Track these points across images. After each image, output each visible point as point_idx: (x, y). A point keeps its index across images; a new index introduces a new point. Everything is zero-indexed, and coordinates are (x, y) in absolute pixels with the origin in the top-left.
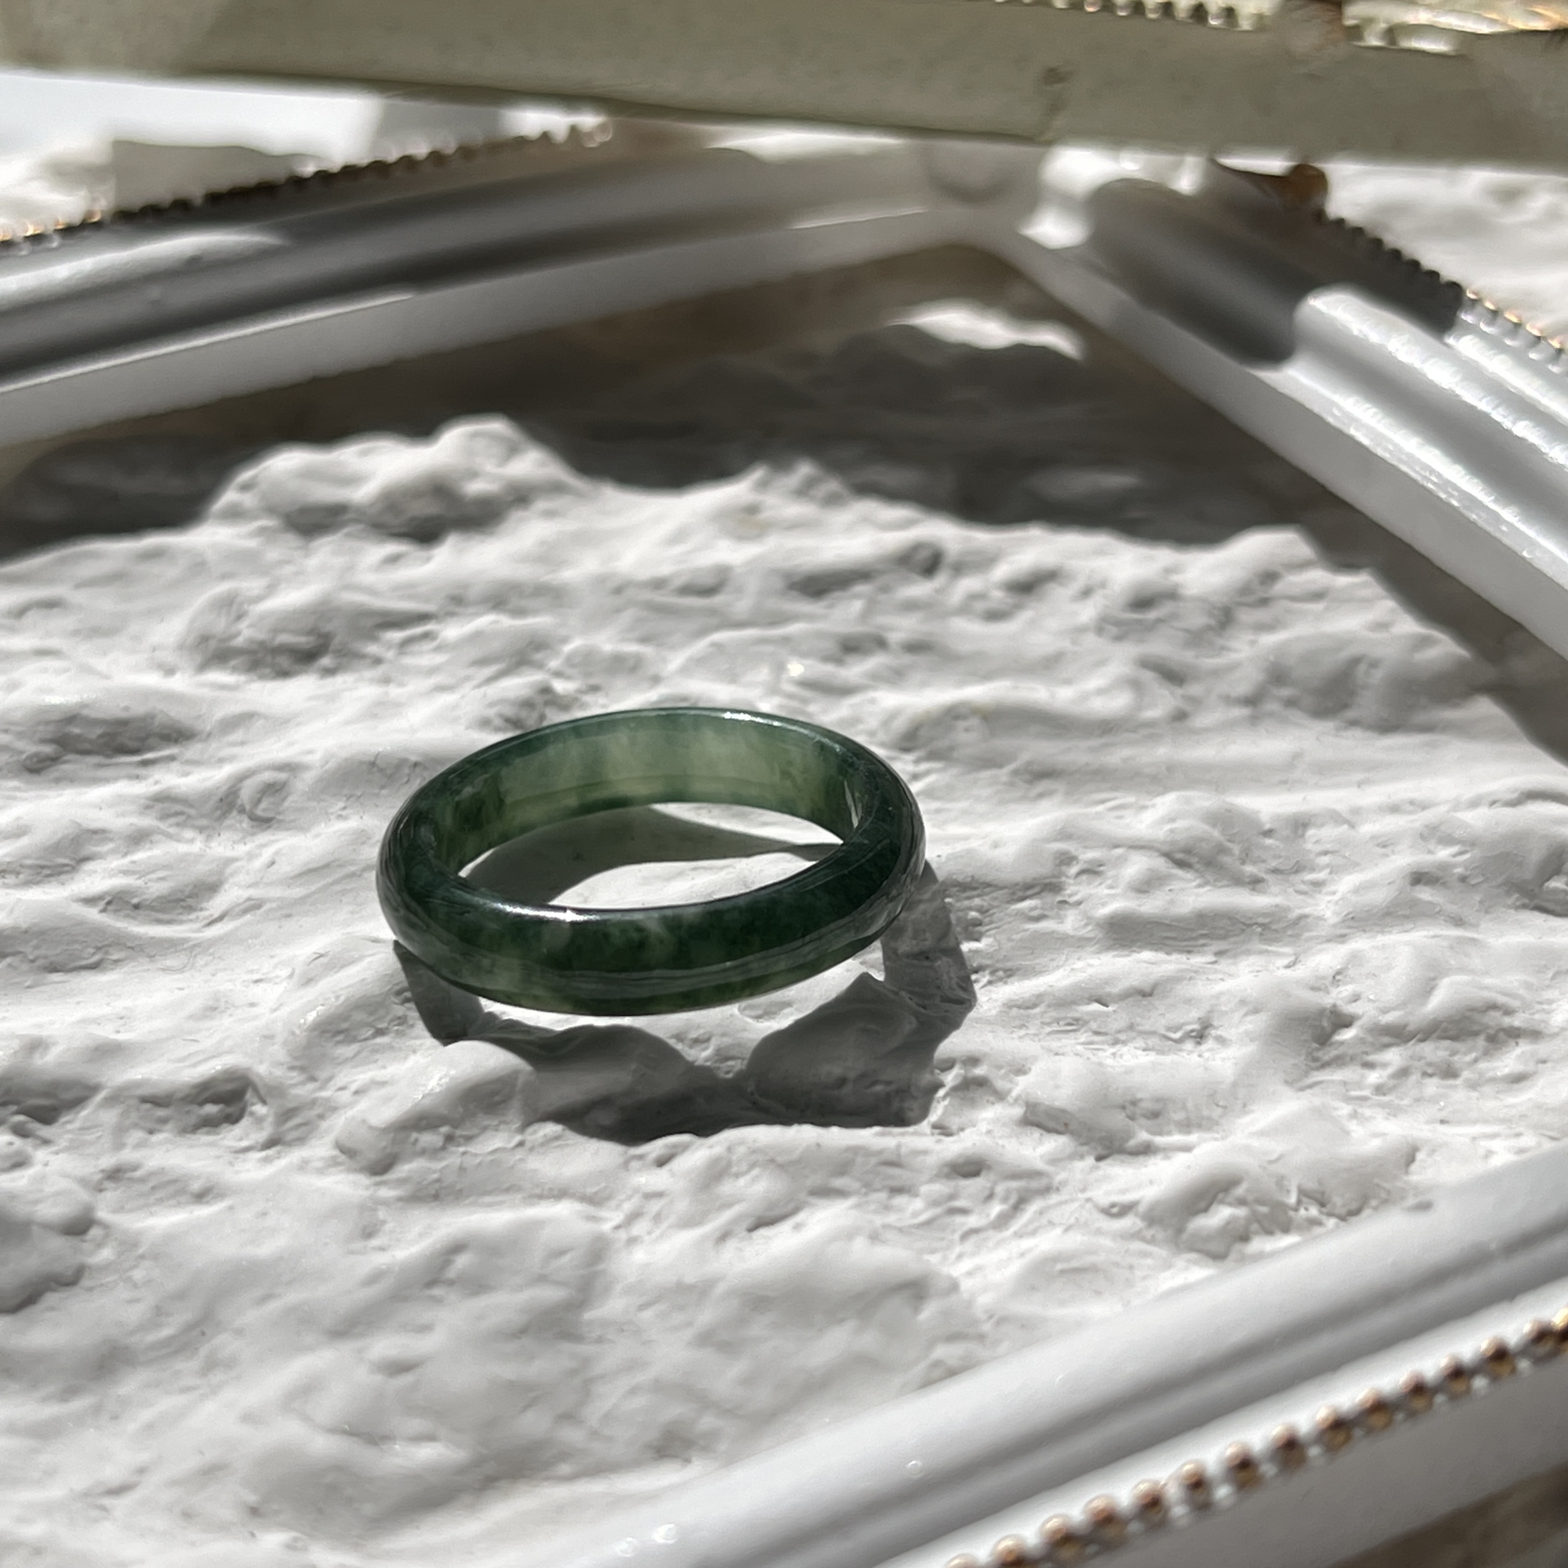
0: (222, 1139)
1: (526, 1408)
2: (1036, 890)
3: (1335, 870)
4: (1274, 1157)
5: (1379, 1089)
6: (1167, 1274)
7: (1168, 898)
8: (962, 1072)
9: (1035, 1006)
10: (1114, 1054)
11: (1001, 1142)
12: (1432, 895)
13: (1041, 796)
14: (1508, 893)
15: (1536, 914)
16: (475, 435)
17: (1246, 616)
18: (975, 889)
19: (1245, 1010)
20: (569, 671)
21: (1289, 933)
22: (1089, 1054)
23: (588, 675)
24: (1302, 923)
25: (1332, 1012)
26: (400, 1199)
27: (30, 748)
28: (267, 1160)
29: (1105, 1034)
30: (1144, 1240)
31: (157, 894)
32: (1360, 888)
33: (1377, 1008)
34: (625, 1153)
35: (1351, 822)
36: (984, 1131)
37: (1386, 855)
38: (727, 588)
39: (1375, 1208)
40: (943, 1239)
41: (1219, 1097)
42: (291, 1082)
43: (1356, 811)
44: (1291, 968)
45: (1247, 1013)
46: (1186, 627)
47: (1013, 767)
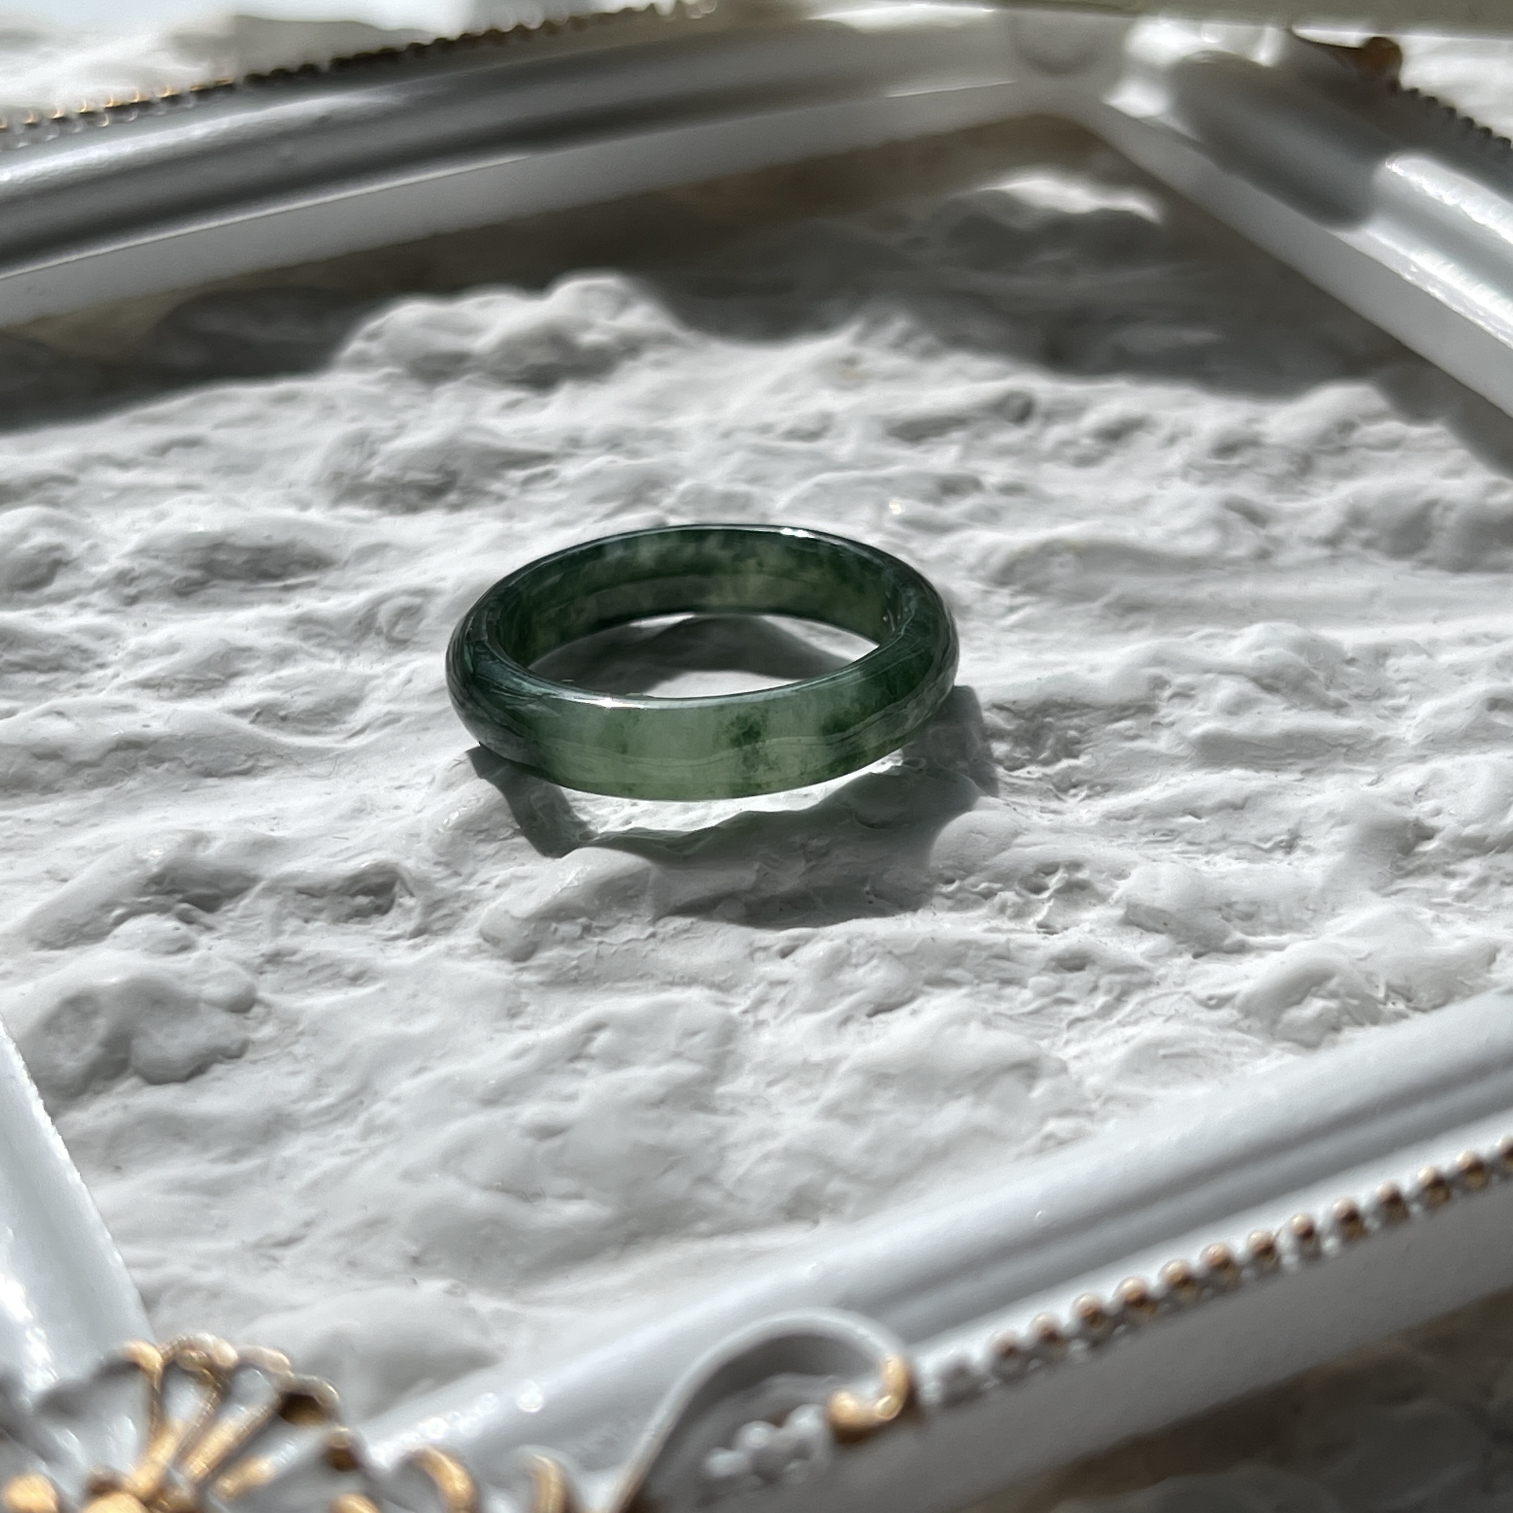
0: (372, 928)
1: (666, 1171)
2: (1132, 711)
3: (1414, 696)
4: (1363, 955)
5: (1460, 897)
6: (1263, 1061)
7: (1257, 720)
8: (1066, 875)
9: (1132, 817)
10: (1207, 862)
11: (1104, 940)
12: (1506, 720)
13: (1131, 628)
16: (587, 290)
17: (1325, 463)
18: (1074, 709)
19: (1332, 822)
20: (684, 509)
21: (1372, 753)
22: (1185, 861)
24: (1384, 745)
25: (1415, 825)
26: (541, 984)
27: (178, 573)
28: (414, 947)
29: (1200, 844)
30: (1241, 1030)
31: (303, 707)
32: (1440, 713)
33: (1458, 822)
34: (750, 944)
35: (1429, 652)
36: (1087, 930)
37: (1463, 683)
38: (830, 434)
39: (1459, 1002)
40: (1051, 1027)
41: (1309, 901)
42: (436, 877)
43: (1434, 643)
44: (1374, 785)
45: (1335, 825)
46: (1269, 472)
47: (1106, 601)
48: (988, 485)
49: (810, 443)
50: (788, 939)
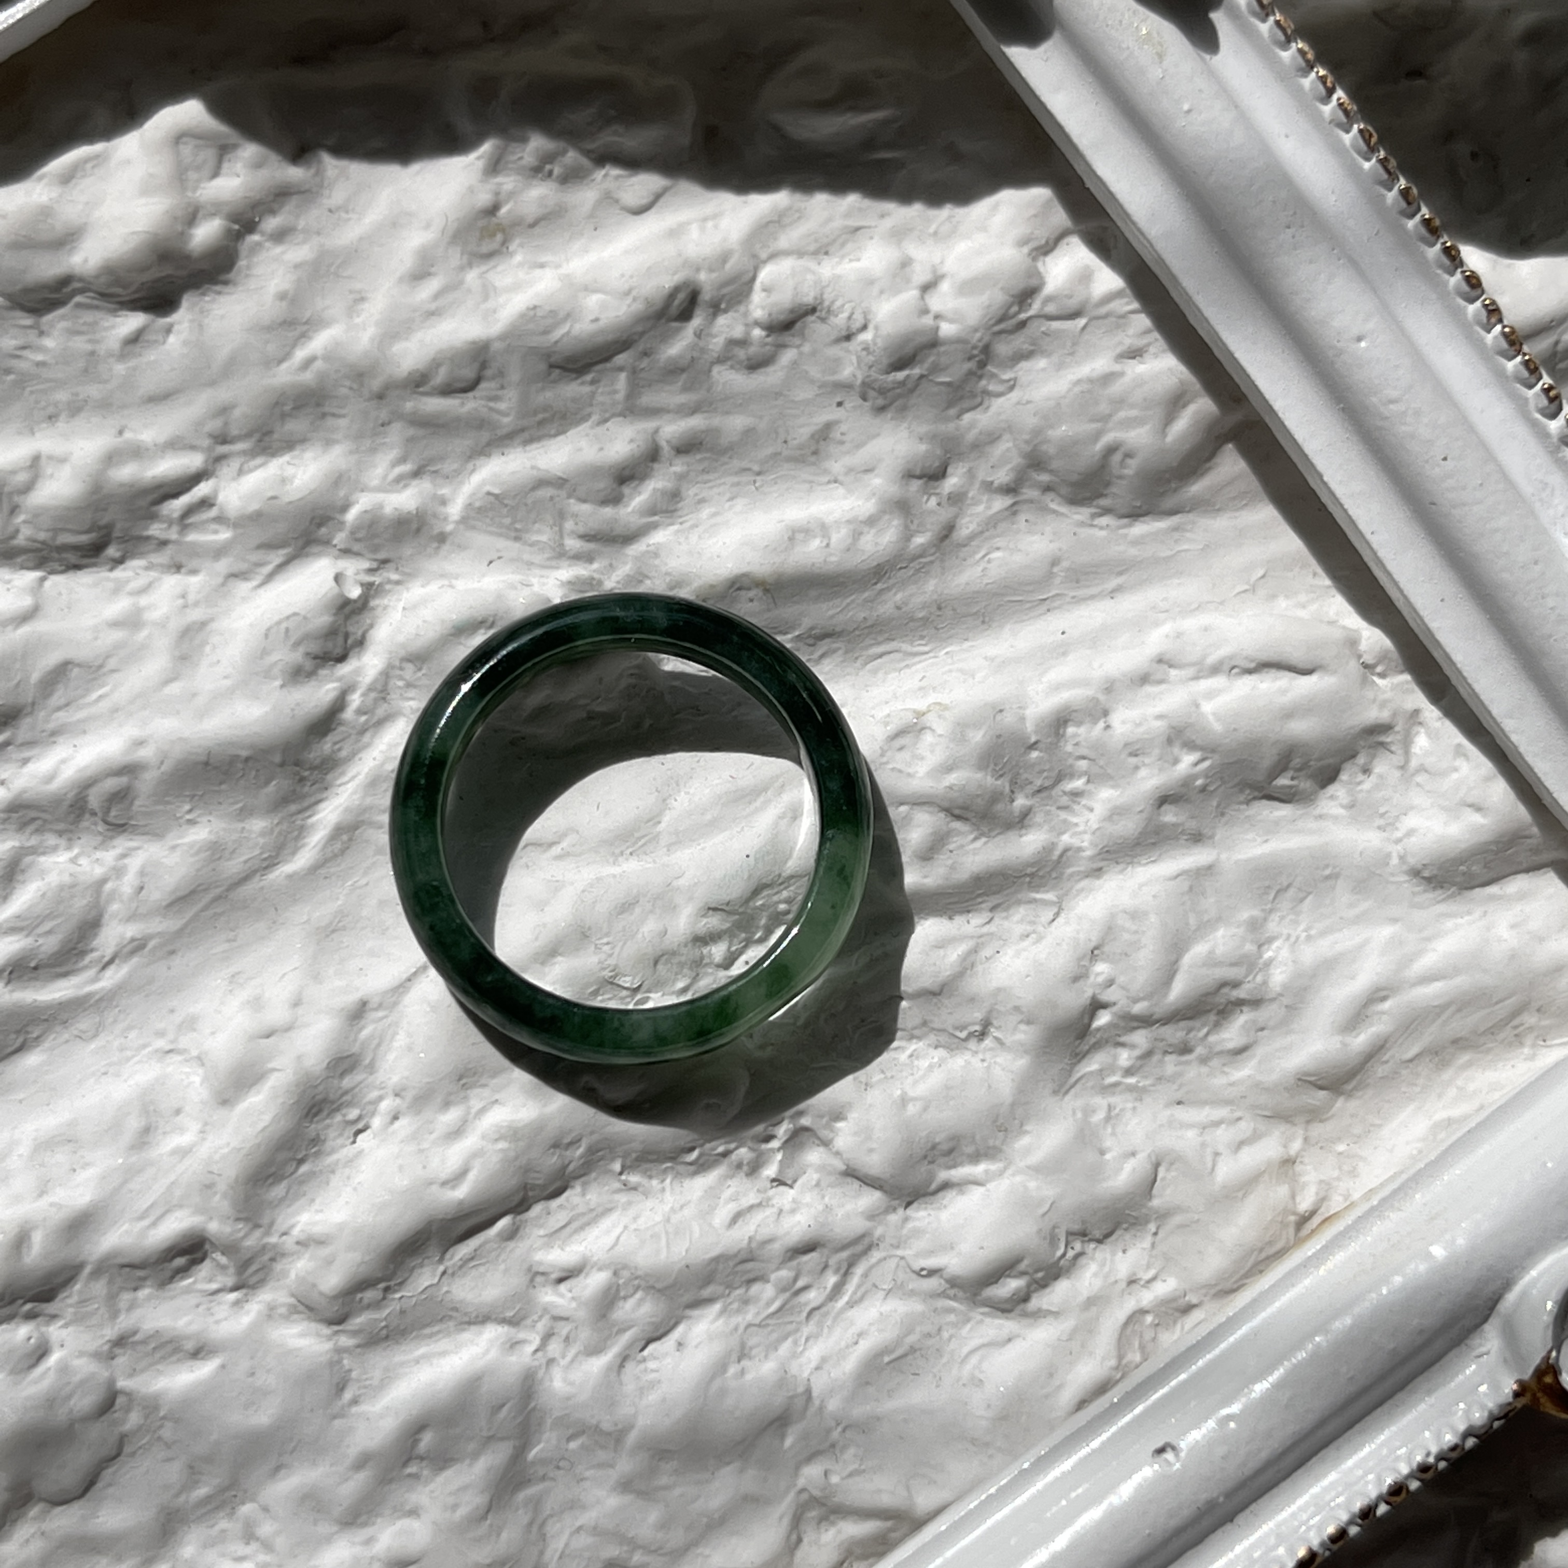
0: (196, 1282)
3: (1090, 780)
4: (1047, 1207)
5: (1129, 1072)
6: (967, 1329)
7: (950, 862)
8: (791, 1126)
12: (1176, 815)
14: (1241, 791)
15: (1264, 802)
17: (1003, 348)
20: (356, 547)
21: (1053, 874)
23: (376, 549)
24: (1064, 858)
28: (238, 1304)
29: (903, 1030)
30: (950, 1298)
31: (50, 952)
32: (1115, 813)
33: (1128, 998)
34: (529, 1269)
35: (1106, 713)
36: (814, 1183)
37: (1137, 768)
38: (489, 373)
39: (1126, 1230)
40: (792, 1322)
41: (1001, 1121)
42: (241, 1234)
43: (1110, 687)
44: (1055, 923)
45: (1021, 1022)
46: (947, 379)
47: (797, 633)
48: (663, 444)
49: (470, 395)
50: (564, 1270)
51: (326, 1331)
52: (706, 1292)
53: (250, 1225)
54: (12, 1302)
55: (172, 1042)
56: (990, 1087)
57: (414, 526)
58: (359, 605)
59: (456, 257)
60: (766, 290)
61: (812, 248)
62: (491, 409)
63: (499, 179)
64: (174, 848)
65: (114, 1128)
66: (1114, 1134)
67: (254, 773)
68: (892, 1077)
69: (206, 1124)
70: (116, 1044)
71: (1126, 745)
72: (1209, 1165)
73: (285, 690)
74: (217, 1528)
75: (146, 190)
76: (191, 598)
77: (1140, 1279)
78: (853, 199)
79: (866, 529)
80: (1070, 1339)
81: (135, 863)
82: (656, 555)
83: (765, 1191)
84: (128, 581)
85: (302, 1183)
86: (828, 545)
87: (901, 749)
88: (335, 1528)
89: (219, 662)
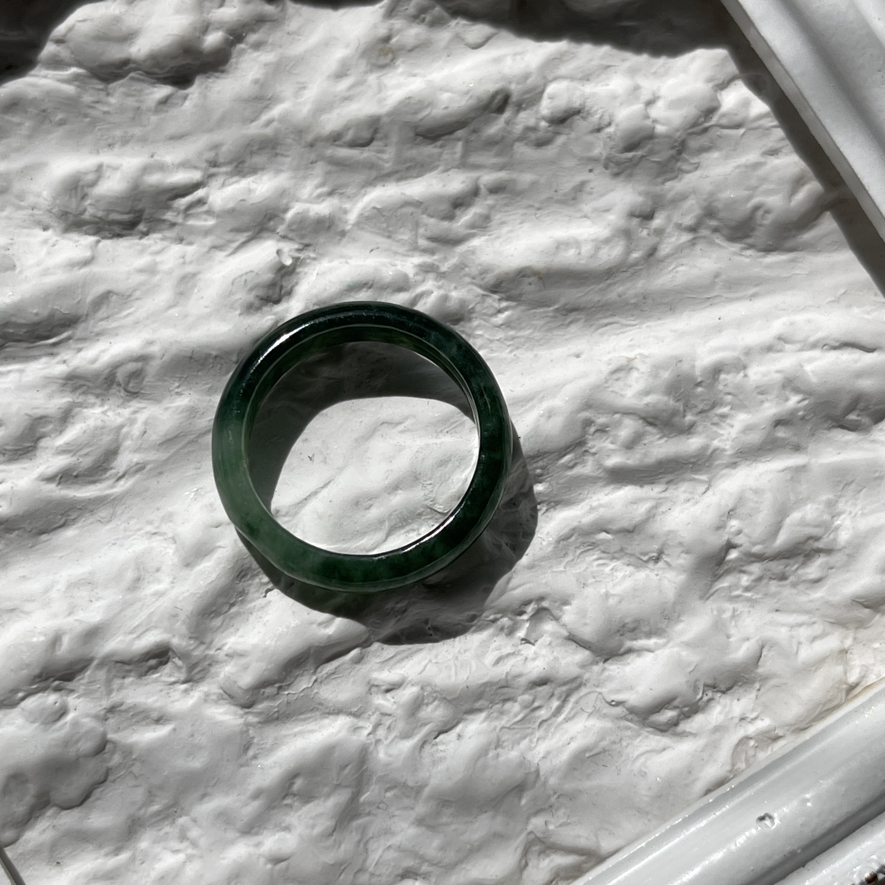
0: (161, 676)
2: (571, 448)
3: (734, 408)
4: (693, 668)
5: (747, 589)
6: (638, 741)
7: (643, 451)
8: (536, 606)
9: (571, 536)
12: (785, 432)
14: (826, 421)
15: (840, 430)
18: (540, 456)
19: (681, 549)
20: (291, 235)
21: (707, 464)
23: (302, 237)
24: (714, 455)
25: (726, 545)
26: (259, 723)
28: (186, 692)
29: (609, 553)
30: (627, 720)
31: (86, 467)
32: (748, 429)
33: (750, 542)
34: (369, 683)
35: (745, 367)
36: (548, 643)
37: (762, 402)
38: (378, 136)
39: (740, 686)
40: (529, 728)
41: (666, 612)
42: (192, 648)
43: (748, 352)
44: (706, 494)
45: (682, 552)
46: (658, 160)
47: (556, 307)
48: (482, 186)
49: (366, 148)
50: (390, 684)
51: (241, 712)
52: (478, 705)
53: (198, 642)
54: (47, 679)
55: (157, 528)
56: (661, 591)
57: (327, 225)
58: (290, 269)
59: (363, 65)
60: (551, 98)
61: (580, 75)
62: (379, 158)
63: (392, 21)
64: (167, 409)
65: (118, 576)
66: (736, 626)
67: (219, 366)
68: (600, 581)
69: (175, 578)
70: (122, 527)
71: (757, 387)
72: (795, 649)
73: (242, 317)
74: (163, 831)
75: (178, 11)
76: (188, 259)
77: (747, 717)
78: (605, 49)
79: (603, 246)
80: (702, 751)
81: (142, 417)
82: (473, 252)
83: (518, 646)
84: (150, 246)
85: (231, 618)
86: (579, 254)
87: (617, 380)
88: (238, 835)
89: (202, 297)
